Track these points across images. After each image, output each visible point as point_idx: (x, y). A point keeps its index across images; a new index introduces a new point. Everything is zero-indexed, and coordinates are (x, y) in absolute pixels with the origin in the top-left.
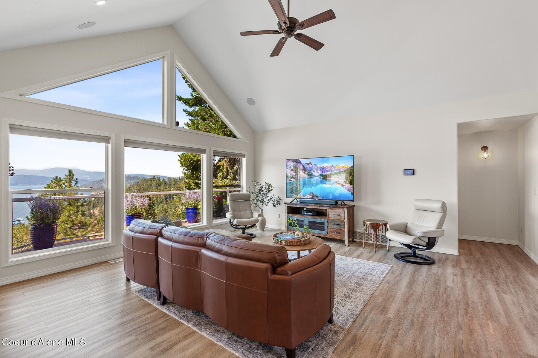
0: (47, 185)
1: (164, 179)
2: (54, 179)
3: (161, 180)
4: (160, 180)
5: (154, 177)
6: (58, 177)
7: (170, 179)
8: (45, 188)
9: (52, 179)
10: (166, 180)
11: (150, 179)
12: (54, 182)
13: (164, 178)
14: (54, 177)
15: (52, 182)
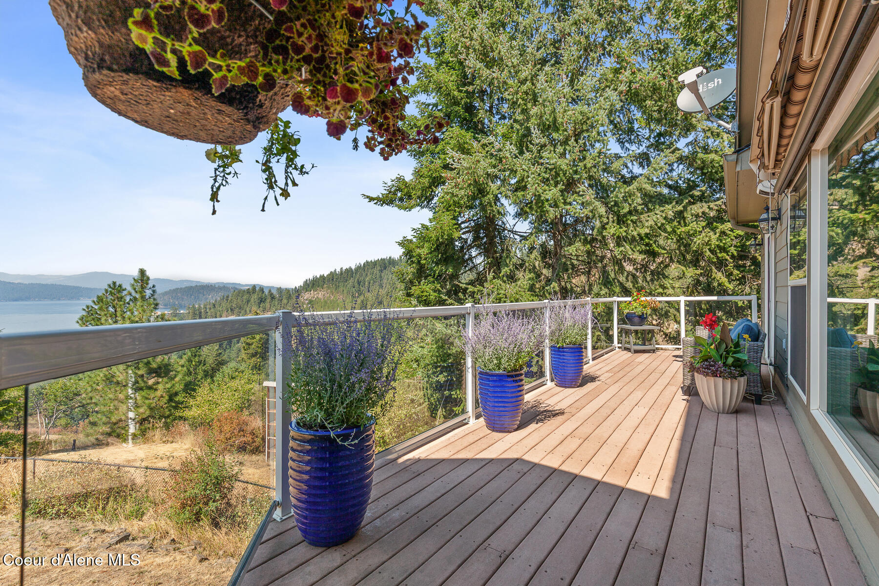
0: (98, 297)
1: (270, 291)
2: (109, 286)
3: (266, 292)
4: (263, 292)
5: (254, 287)
6: (118, 284)
7: (280, 290)
8: (94, 302)
9: (107, 287)
10: (274, 292)
11: (248, 291)
12: (111, 292)
13: (270, 289)
14: (110, 282)
15: (107, 293)
